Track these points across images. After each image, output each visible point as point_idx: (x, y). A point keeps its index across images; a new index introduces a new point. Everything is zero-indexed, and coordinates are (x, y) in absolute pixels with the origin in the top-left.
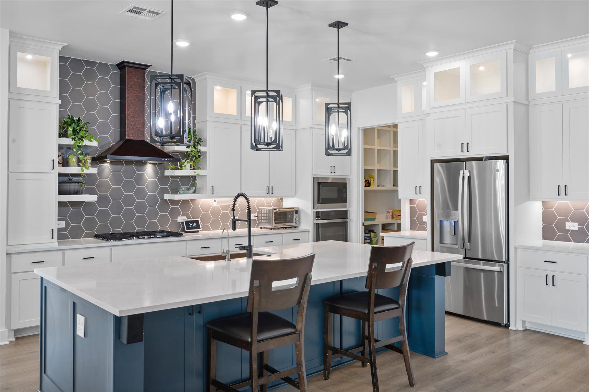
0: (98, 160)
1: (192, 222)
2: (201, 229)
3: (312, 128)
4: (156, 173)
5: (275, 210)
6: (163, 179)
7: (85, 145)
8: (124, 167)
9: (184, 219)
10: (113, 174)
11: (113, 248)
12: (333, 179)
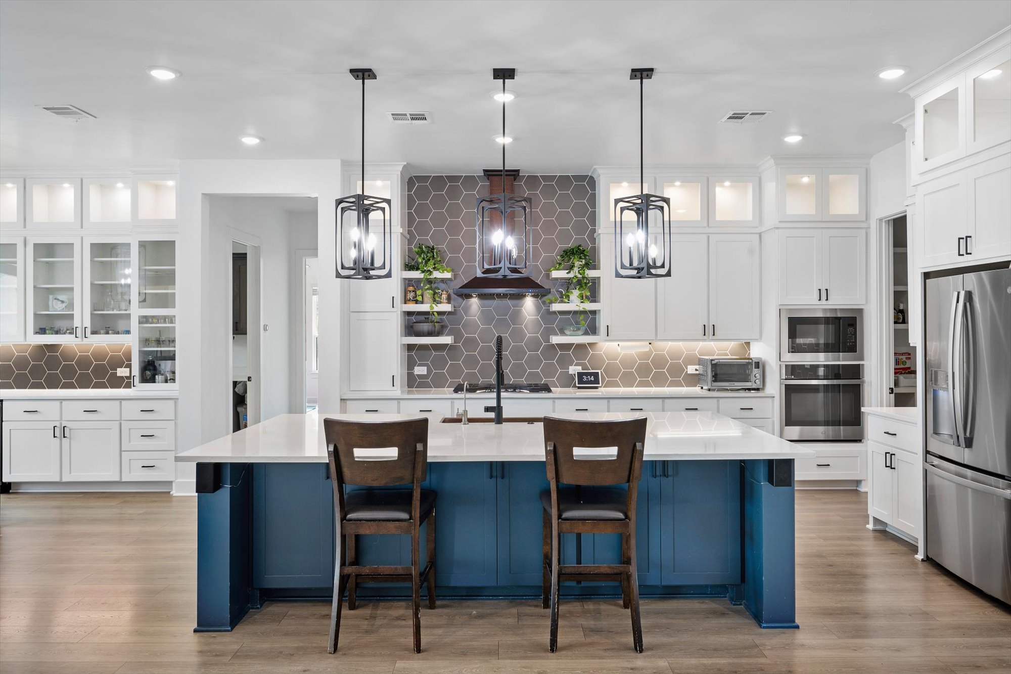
0: (464, 292)
1: (587, 374)
2: (600, 385)
3: (778, 228)
4: (538, 309)
5: (713, 361)
6: (548, 316)
7: (435, 278)
8: (496, 302)
9: (579, 369)
10: (482, 311)
11: (455, 401)
12: (825, 310)
